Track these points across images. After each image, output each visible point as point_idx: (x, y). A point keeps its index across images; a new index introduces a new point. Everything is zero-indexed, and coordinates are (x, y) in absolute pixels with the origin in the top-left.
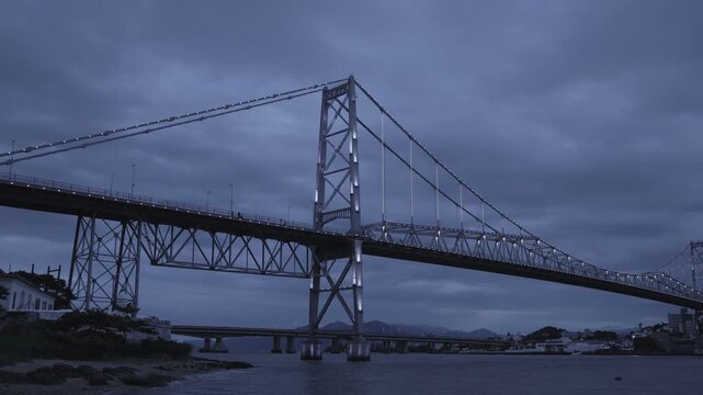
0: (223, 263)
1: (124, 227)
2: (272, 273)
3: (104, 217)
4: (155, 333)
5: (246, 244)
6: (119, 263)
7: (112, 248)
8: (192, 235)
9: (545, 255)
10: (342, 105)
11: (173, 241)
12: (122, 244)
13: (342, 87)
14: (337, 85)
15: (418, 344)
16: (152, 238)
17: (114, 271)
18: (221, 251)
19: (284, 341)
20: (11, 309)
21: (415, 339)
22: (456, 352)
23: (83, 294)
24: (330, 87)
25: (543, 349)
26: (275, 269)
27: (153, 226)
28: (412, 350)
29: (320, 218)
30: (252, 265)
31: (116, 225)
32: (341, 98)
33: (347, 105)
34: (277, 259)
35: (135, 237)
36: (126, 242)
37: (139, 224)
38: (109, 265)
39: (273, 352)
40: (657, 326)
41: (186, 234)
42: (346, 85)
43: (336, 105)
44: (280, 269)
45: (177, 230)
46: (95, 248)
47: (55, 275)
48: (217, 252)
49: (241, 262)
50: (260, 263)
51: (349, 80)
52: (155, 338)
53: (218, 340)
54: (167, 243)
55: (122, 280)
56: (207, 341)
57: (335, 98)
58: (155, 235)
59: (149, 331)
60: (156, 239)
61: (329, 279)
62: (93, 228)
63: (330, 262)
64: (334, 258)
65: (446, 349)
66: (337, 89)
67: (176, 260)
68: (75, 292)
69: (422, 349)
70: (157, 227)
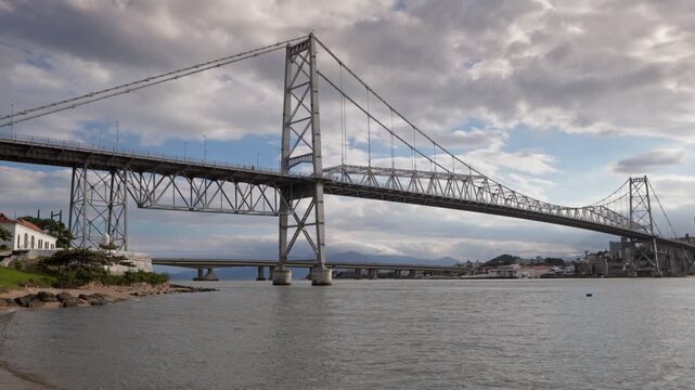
0: (200, 205)
1: (113, 175)
2: (244, 213)
3: (94, 167)
4: (133, 266)
5: (220, 187)
6: (110, 207)
7: (103, 195)
8: (172, 181)
9: (493, 192)
10: (305, 60)
11: (155, 187)
12: (112, 192)
13: (303, 44)
14: (299, 42)
15: (388, 271)
16: (137, 186)
17: (106, 215)
18: (198, 194)
19: (266, 270)
20: (16, 248)
21: (385, 267)
22: (420, 278)
23: (80, 234)
24: (293, 44)
25: (495, 275)
26: (246, 208)
27: (137, 174)
28: (381, 276)
29: (287, 162)
30: (226, 206)
31: (105, 175)
32: (303, 54)
33: (308, 59)
34: (248, 200)
35: (122, 184)
36: (115, 190)
37: (125, 173)
38: (101, 209)
39: (258, 279)
40: (600, 253)
41: (167, 179)
42: (307, 42)
43: (299, 60)
44: (251, 209)
45: (158, 177)
46: (88, 194)
47: (57, 219)
48: (194, 196)
49: (216, 203)
50: (234, 204)
51: (310, 37)
52: (136, 270)
53: (210, 270)
54: (151, 188)
55: (113, 222)
56: (200, 272)
57: (298, 53)
58: (140, 183)
59: (128, 264)
60: (141, 187)
61: (295, 216)
62: (85, 177)
63: (295, 202)
64: (299, 198)
65: (411, 275)
66: (299, 45)
67: (159, 203)
68: (74, 234)
69: (390, 276)
70: (141, 174)
